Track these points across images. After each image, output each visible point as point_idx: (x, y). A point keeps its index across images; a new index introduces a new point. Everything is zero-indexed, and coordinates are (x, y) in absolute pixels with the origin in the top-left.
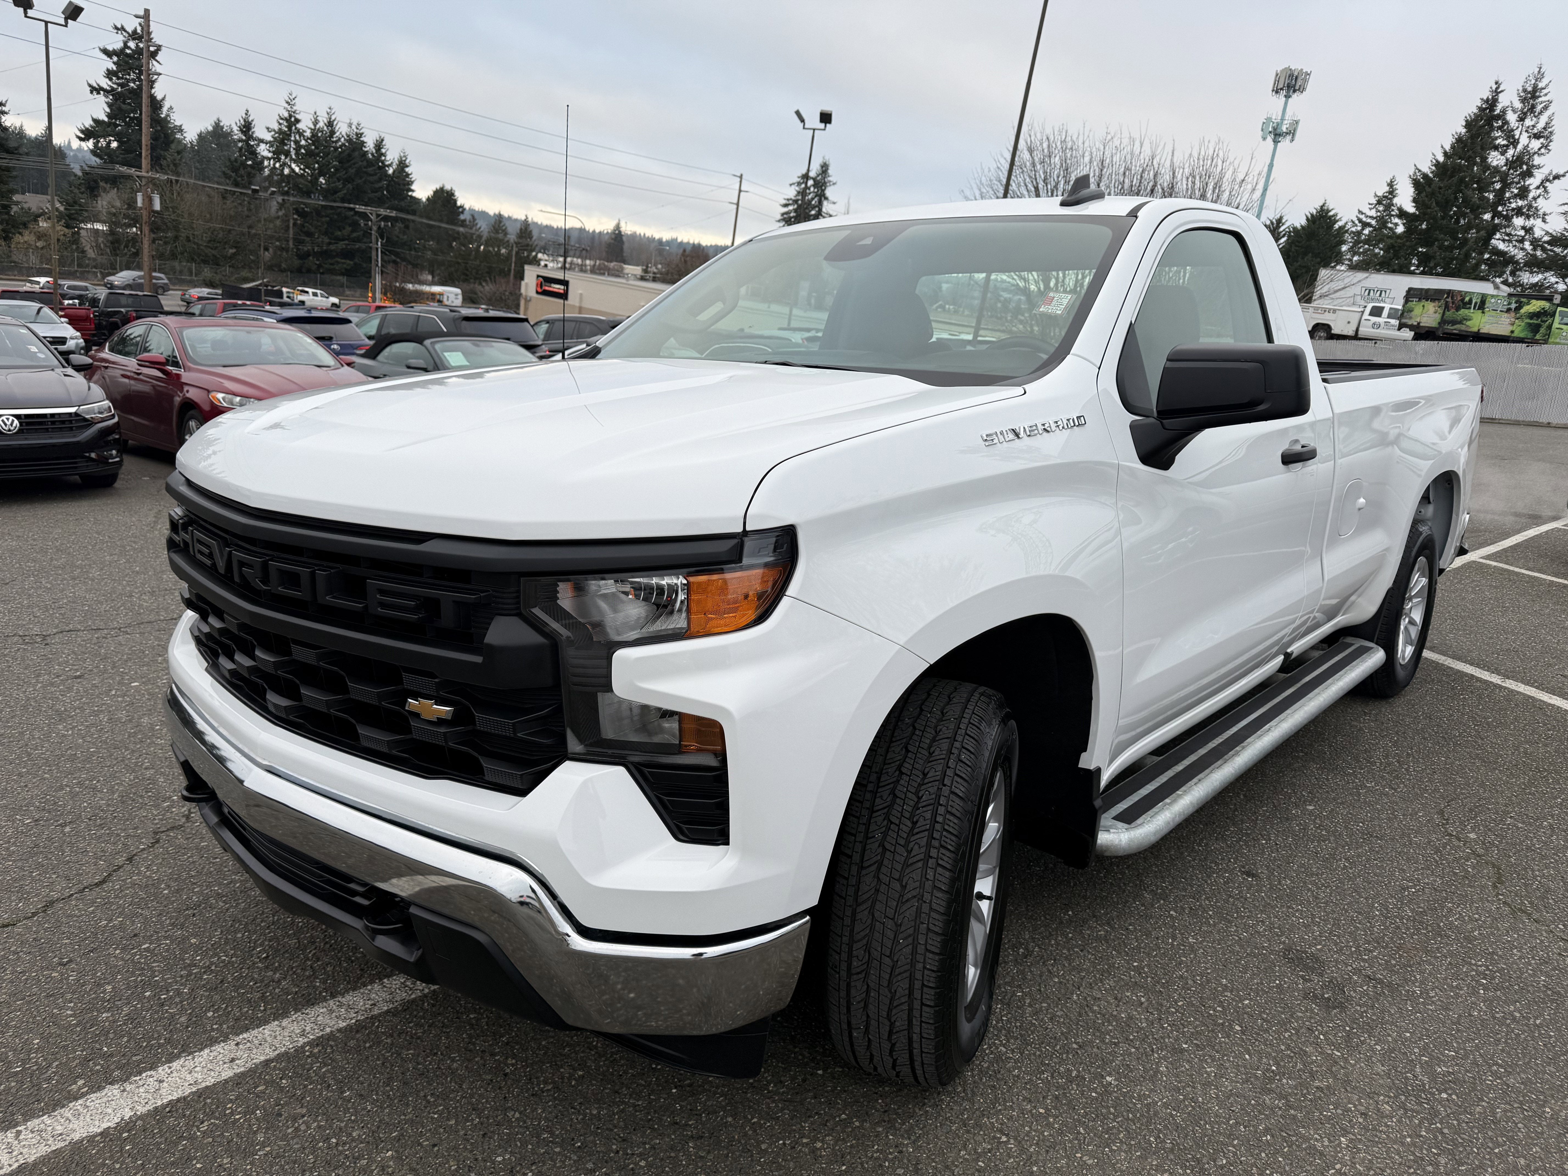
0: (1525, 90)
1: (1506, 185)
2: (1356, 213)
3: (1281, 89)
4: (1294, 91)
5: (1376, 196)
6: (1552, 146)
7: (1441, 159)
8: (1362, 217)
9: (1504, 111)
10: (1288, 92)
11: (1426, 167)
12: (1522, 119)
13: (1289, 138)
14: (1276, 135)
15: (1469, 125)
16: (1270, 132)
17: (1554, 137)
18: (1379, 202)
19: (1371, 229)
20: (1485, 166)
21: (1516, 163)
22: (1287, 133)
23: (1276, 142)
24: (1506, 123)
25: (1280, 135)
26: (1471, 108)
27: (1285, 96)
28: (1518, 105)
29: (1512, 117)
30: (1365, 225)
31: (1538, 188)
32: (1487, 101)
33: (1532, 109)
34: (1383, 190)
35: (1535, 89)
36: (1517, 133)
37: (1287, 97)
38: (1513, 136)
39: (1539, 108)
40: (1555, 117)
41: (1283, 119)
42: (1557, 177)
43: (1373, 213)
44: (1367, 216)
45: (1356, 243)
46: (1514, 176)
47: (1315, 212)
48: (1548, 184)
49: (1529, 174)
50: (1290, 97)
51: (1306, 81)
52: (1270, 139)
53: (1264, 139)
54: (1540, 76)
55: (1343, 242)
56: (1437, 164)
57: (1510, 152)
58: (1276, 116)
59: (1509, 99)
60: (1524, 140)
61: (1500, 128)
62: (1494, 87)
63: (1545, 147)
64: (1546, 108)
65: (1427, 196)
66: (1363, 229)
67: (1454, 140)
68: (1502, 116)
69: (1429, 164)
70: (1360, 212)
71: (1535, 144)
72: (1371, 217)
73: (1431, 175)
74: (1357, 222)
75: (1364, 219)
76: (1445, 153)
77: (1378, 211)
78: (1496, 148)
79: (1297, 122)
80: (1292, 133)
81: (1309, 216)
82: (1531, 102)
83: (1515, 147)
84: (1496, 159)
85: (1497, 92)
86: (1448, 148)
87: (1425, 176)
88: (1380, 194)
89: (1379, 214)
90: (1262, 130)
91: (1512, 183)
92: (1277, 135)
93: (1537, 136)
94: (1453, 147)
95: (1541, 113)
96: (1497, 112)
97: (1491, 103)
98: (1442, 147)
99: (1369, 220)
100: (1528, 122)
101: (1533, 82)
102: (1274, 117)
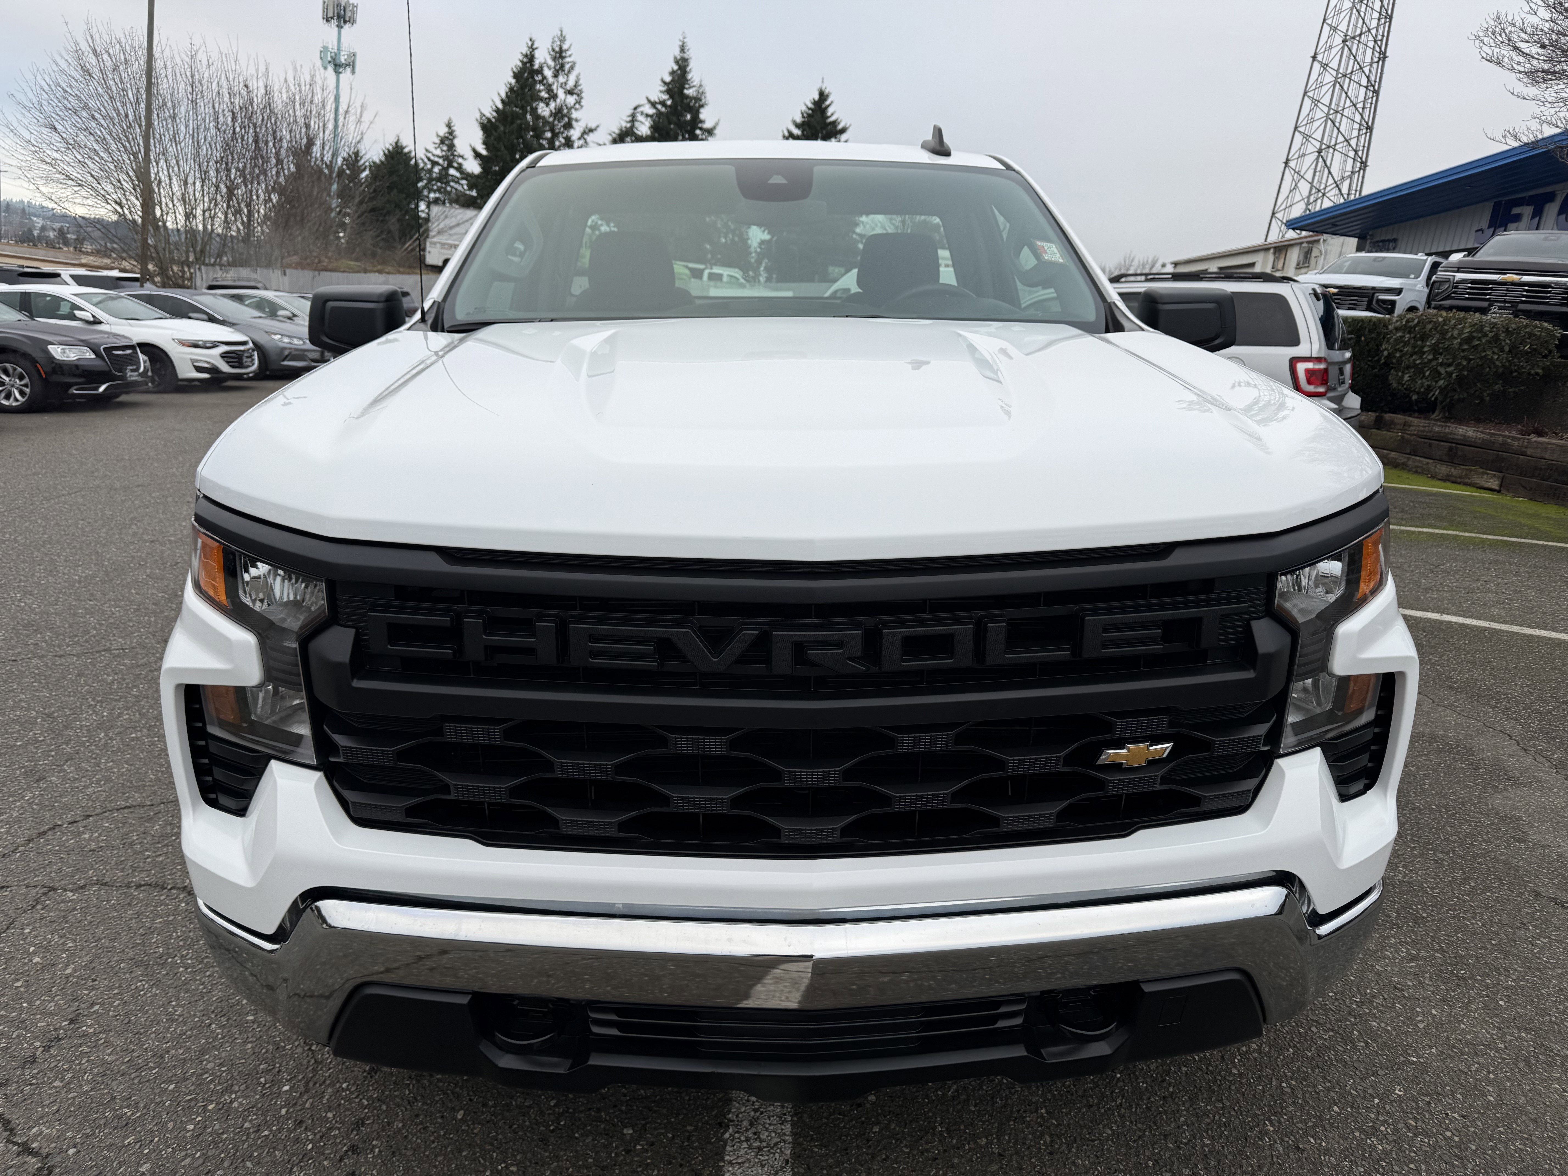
0: (553, 50)
1: (555, 135)
2: (424, 151)
3: (332, 18)
4: (345, 22)
5: (438, 136)
6: (583, 102)
7: (500, 106)
8: (430, 155)
9: (541, 67)
10: (339, 21)
11: (489, 113)
12: (556, 76)
13: (349, 70)
14: (336, 65)
15: (516, 76)
16: (330, 62)
17: (583, 95)
18: (442, 142)
19: (440, 167)
20: (537, 117)
21: (559, 113)
22: (347, 65)
23: (338, 73)
24: (544, 78)
25: (340, 66)
26: (515, 61)
27: (338, 26)
28: (551, 63)
29: (548, 73)
30: (434, 163)
31: (579, 139)
32: (526, 56)
33: (562, 66)
34: (443, 131)
35: (561, 51)
36: (554, 87)
37: (340, 27)
38: (552, 91)
39: (567, 67)
40: (581, 77)
41: (339, 49)
42: (591, 130)
43: (438, 152)
44: (434, 155)
45: (430, 180)
46: (559, 126)
47: (391, 148)
48: (586, 136)
49: (569, 126)
50: (342, 27)
51: (354, 13)
52: (330, 68)
53: (325, 68)
54: (563, 39)
55: (421, 179)
56: (497, 111)
57: (553, 105)
58: (333, 45)
59: (542, 57)
60: (561, 94)
61: (541, 82)
62: (530, 43)
63: (578, 102)
64: (572, 68)
65: (495, 140)
66: (432, 167)
67: (507, 90)
68: (540, 71)
69: (490, 110)
70: (427, 150)
71: (571, 100)
72: (438, 156)
73: (493, 120)
74: (426, 160)
75: (432, 158)
76: (503, 101)
77: (442, 151)
78: (542, 99)
79: (354, 55)
80: (351, 64)
81: (386, 152)
82: (560, 61)
83: (555, 100)
84: (544, 110)
85: (532, 48)
86: (503, 95)
87: (489, 120)
88: (442, 134)
89: (444, 153)
90: (321, 58)
91: (559, 133)
92: (338, 67)
93: (570, 92)
94: (507, 96)
95: (569, 72)
96: (536, 67)
97: (530, 58)
98: (499, 94)
99: (436, 159)
100: (561, 79)
101: (558, 43)
102: (330, 46)
